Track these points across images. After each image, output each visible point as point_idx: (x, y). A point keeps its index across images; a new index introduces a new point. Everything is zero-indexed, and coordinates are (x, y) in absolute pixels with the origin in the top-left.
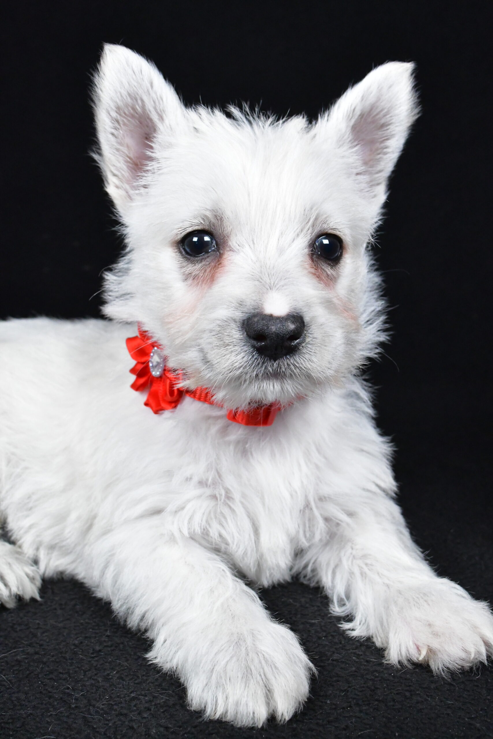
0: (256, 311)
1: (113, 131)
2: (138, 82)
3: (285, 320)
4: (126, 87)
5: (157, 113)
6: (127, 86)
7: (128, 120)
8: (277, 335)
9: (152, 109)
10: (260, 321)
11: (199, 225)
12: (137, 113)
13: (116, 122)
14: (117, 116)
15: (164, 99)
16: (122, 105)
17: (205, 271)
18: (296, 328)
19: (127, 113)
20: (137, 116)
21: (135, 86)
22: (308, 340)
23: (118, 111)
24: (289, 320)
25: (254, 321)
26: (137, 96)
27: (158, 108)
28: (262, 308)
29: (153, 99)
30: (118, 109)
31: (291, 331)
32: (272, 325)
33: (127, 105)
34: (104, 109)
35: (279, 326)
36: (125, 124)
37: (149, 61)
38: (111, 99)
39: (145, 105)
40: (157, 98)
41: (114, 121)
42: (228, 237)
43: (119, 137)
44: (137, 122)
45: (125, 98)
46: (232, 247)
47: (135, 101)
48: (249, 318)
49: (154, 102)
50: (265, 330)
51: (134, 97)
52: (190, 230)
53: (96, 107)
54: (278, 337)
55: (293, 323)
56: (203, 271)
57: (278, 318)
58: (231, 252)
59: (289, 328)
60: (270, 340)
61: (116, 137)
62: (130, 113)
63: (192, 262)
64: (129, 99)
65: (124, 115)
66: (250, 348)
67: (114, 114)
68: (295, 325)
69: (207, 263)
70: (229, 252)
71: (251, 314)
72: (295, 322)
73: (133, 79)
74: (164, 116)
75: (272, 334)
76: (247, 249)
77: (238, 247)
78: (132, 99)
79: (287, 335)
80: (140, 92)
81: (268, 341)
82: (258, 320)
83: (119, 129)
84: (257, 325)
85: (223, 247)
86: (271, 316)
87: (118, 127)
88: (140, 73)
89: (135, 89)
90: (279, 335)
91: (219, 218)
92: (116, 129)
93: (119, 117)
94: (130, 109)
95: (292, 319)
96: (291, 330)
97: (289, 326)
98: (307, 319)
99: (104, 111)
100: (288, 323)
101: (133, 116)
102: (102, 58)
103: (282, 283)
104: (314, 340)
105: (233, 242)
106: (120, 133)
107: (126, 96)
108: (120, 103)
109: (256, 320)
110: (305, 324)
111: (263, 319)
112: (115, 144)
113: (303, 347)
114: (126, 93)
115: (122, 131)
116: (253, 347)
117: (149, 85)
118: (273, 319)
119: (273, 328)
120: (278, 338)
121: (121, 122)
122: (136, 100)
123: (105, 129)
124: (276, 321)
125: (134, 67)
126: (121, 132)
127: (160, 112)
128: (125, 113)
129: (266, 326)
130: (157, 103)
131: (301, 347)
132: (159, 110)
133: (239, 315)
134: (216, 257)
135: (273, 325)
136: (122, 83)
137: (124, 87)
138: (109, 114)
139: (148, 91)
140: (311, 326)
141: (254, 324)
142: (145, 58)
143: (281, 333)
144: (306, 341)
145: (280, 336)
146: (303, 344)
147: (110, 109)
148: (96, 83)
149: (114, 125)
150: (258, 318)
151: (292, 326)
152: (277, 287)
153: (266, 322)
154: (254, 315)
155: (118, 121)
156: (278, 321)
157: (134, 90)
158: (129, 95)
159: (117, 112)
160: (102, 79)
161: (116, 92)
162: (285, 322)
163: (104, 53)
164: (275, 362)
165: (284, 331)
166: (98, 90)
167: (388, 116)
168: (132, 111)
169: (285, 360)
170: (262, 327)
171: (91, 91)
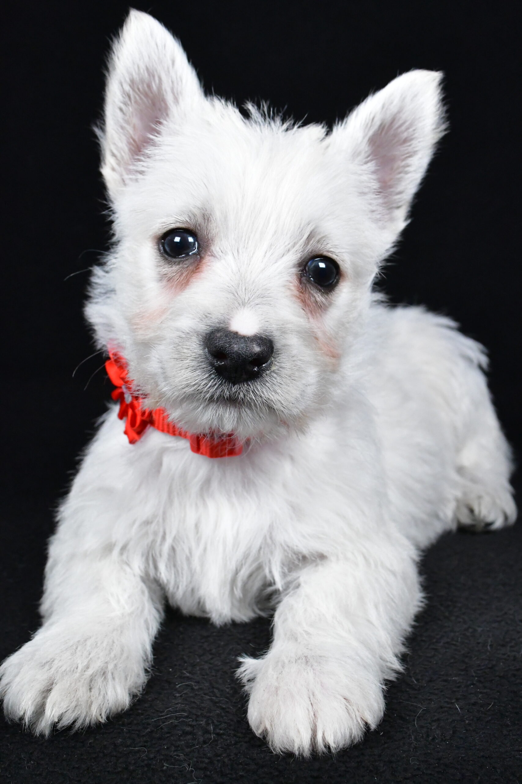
0: (221, 325)
1: (123, 106)
2: (159, 57)
3: (251, 341)
6: (146, 59)
7: (141, 98)
8: (239, 355)
9: (169, 90)
10: (222, 337)
11: (184, 223)
12: (151, 92)
13: (127, 97)
14: (129, 91)
15: (184, 81)
16: (138, 79)
17: (182, 274)
18: (262, 352)
19: (141, 89)
20: (151, 95)
21: (155, 61)
22: (274, 368)
23: (132, 85)
24: (254, 342)
25: (216, 336)
26: (155, 73)
27: (175, 90)
28: (228, 324)
29: (172, 78)
30: (132, 83)
31: (255, 354)
33: (142, 81)
34: (117, 79)
35: (242, 345)
36: (136, 102)
37: (176, 37)
38: (127, 70)
39: (162, 84)
40: (177, 78)
41: (125, 95)
42: (212, 240)
43: (128, 114)
44: (150, 102)
45: (142, 71)
46: (215, 252)
47: (152, 78)
48: (213, 331)
49: (172, 82)
50: (227, 348)
51: (151, 73)
52: (173, 226)
53: (109, 76)
54: (239, 357)
55: (259, 345)
56: (179, 274)
57: (244, 337)
58: (212, 257)
59: (253, 350)
60: (230, 360)
61: (124, 113)
62: (144, 90)
63: (169, 263)
64: (146, 74)
65: (137, 91)
66: (208, 366)
67: (127, 88)
68: (261, 349)
69: (186, 266)
70: (210, 257)
71: (215, 328)
72: (262, 345)
73: (155, 52)
74: (180, 99)
75: (234, 353)
76: (230, 258)
77: (221, 254)
78: (149, 75)
79: (250, 357)
80: (160, 69)
81: (228, 361)
82: (221, 336)
83: (129, 105)
84: (219, 340)
85: (206, 251)
86: (236, 333)
87: (129, 103)
88: (163, 48)
89: (154, 63)
90: (240, 356)
91: (207, 217)
92: (125, 104)
93: (131, 93)
94: (145, 86)
95: (259, 341)
96: (256, 352)
97: (253, 348)
98: (278, 345)
99: (117, 82)
100: (253, 345)
101: (146, 95)
102: (126, 24)
103: (258, 301)
104: (281, 369)
105: (216, 248)
106: (129, 110)
107: (144, 71)
108: (135, 76)
109: (219, 335)
110: (275, 351)
111: (226, 336)
112: (121, 121)
113: (266, 374)
114: (145, 68)
116: (211, 365)
117: (170, 63)
118: (237, 337)
119: (236, 347)
120: (239, 359)
121: (132, 97)
122: (154, 76)
123: (114, 102)
124: (240, 340)
125: (158, 41)
126: (131, 109)
127: (176, 95)
128: (139, 89)
129: (229, 343)
130: (175, 84)
131: (264, 375)
132: (175, 93)
133: (203, 328)
134: (196, 260)
135: (236, 344)
136: (142, 54)
138: (122, 86)
139: (168, 68)
140: (281, 354)
141: (216, 339)
143: (243, 354)
144: (272, 369)
145: (242, 357)
146: (268, 372)
147: (123, 81)
148: (114, 50)
149: (125, 100)
150: (221, 333)
151: (257, 349)
152: (252, 303)
153: (229, 339)
154: (218, 330)
155: (129, 96)
156: (243, 340)
157: (153, 66)
158: (147, 69)
159: (130, 86)
160: (121, 47)
161: (133, 63)
162: (251, 343)
163: (129, 18)
164: (234, 387)
165: (247, 352)
166: (115, 58)
167: (411, 130)
168: (146, 89)
169: (245, 385)
170: (223, 343)
171: (107, 57)
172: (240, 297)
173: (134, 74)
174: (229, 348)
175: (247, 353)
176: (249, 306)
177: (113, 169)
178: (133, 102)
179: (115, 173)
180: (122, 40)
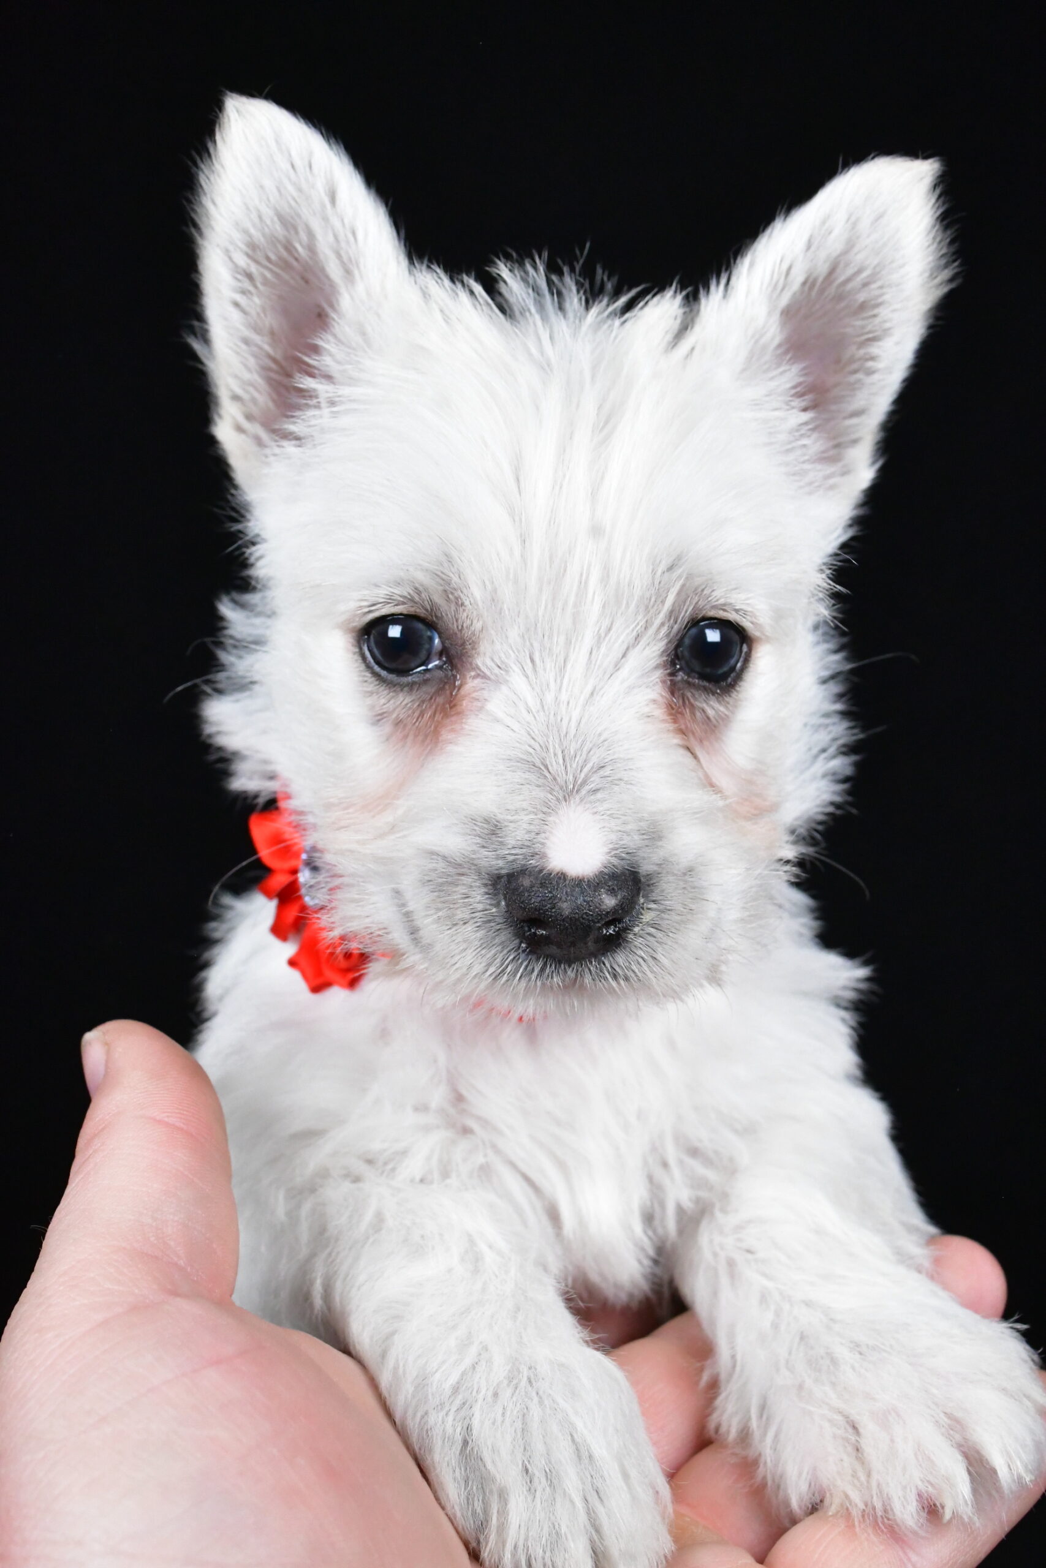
1: (239, 298)
2: (300, 190)
3: (595, 886)
4: (271, 199)
5: (343, 263)
6: (274, 196)
7: (276, 274)
8: (574, 922)
9: (331, 255)
10: (536, 889)
11: (406, 604)
12: (296, 259)
13: (245, 278)
14: (248, 265)
15: (360, 236)
16: (261, 238)
17: (422, 713)
18: (620, 904)
19: (273, 257)
20: (295, 264)
21: (294, 199)
22: (647, 917)
23: (250, 252)
24: (602, 887)
25: (522, 885)
26: (298, 221)
27: (343, 253)
28: (544, 856)
29: (333, 230)
30: (252, 250)
31: (608, 913)
32: (564, 899)
33: (273, 240)
34: (218, 246)
35: (578, 901)
36: (266, 282)
37: (332, 141)
38: (237, 224)
39: (314, 242)
40: (344, 231)
41: (241, 275)
42: (473, 643)
43: (252, 312)
44: (297, 278)
45: (268, 222)
46: (484, 669)
47: (292, 232)
48: (514, 873)
49: (336, 238)
50: (547, 910)
51: (288, 222)
52: (383, 610)
53: (201, 238)
54: (576, 926)
55: (612, 892)
57: (579, 882)
58: (481, 680)
59: (604, 906)
61: (244, 311)
62: (280, 258)
64: (279, 227)
65: (265, 262)
66: (512, 939)
67: (242, 261)
68: (617, 898)
69: (426, 696)
70: (476, 680)
71: (518, 866)
72: (619, 888)
73: (290, 179)
74: (356, 272)
75: (563, 920)
76: (518, 680)
77: (496, 671)
78: (283, 225)
79: (597, 915)
80: (305, 212)
81: (555, 929)
82: (532, 887)
83: (251, 293)
84: (529, 896)
85: (463, 665)
86: (562, 876)
87: (251, 288)
88: (308, 169)
89: (293, 203)
90: (577, 923)
91: (453, 596)
92: (243, 292)
93: (254, 269)
94: (280, 249)
95: (610, 883)
96: (608, 908)
97: (603, 902)
99: (218, 251)
100: (600, 894)
101: (286, 266)
102: (220, 128)
103: (595, 781)
104: (661, 913)
105: (484, 658)
106: (254, 302)
107: (273, 222)
108: (257, 236)
109: (526, 882)
110: (643, 879)
111: (543, 885)
112: (242, 328)
113: (635, 934)
114: (271, 213)
115: (258, 297)
116: (518, 938)
117: (326, 200)
118: (565, 885)
119: (565, 908)
122: (297, 232)
125: (294, 153)
126: (256, 300)
128: (268, 259)
129: (551, 901)
130: (343, 245)
131: (631, 936)
132: (345, 259)
135: (565, 901)
136: (262, 187)
137: (268, 199)
138: (230, 258)
139: (323, 210)
141: (523, 892)
142: (322, 134)
143: (583, 919)
144: (644, 919)
145: (582, 924)
146: (636, 929)
147: (231, 248)
148: (203, 183)
149: (242, 286)
151: (609, 902)
152: (584, 792)
153: (550, 892)
154: (523, 871)
155: (249, 276)
156: (578, 889)
157: (290, 206)
158: (280, 217)
159: (248, 256)
161: (248, 208)
162: (595, 891)
163: (225, 116)
164: (569, 966)
165: (591, 913)
166: (206, 201)
167: (874, 286)
168: (285, 254)
169: (594, 963)
170: (540, 902)
171: (190, 202)
172: (555, 779)
173: (252, 231)
174: (553, 910)
175: (592, 915)
176: (578, 798)
177: (239, 429)
178: (259, 285)
179: (243, 436)
180: (217, 166)
